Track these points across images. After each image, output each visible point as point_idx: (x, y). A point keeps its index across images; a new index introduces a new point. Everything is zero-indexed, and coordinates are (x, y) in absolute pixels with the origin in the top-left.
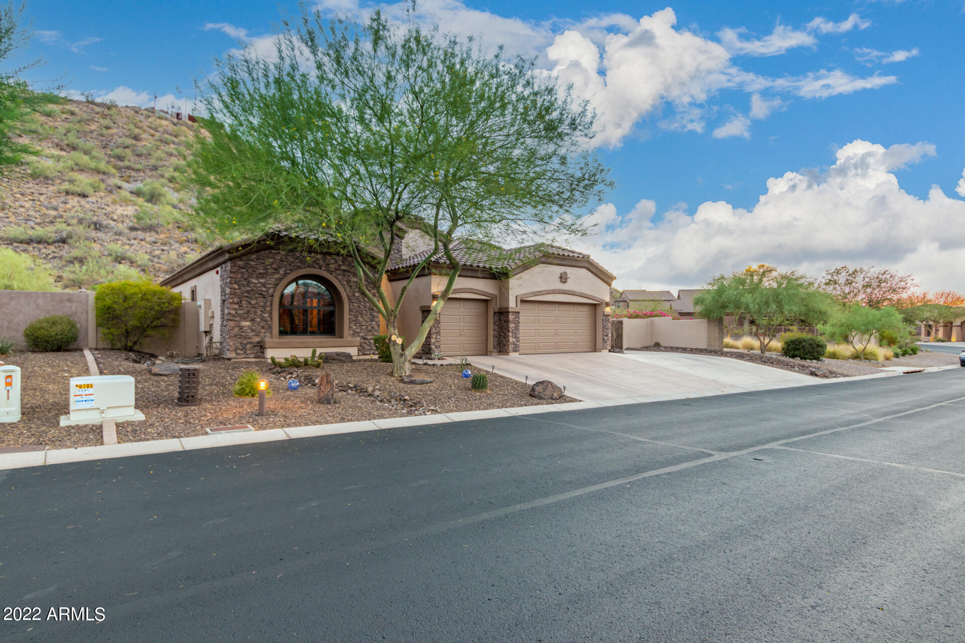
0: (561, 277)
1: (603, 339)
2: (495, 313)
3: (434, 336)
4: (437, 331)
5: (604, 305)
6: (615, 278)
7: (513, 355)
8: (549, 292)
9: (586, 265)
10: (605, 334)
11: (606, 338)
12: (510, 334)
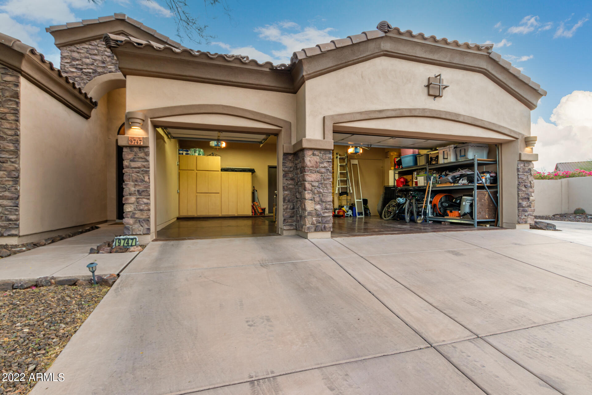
0: (428, 86)
1: (520, 205)
2: (285, 155)
3: (133, 199)
4: (141, 188)
5: (520, 143)
6: (545, 93)
7: (314, 237)
8: (400, 115)
9: (484, 64)
10: (522, 195)
11: (524, 203)
12: (308, 195)
